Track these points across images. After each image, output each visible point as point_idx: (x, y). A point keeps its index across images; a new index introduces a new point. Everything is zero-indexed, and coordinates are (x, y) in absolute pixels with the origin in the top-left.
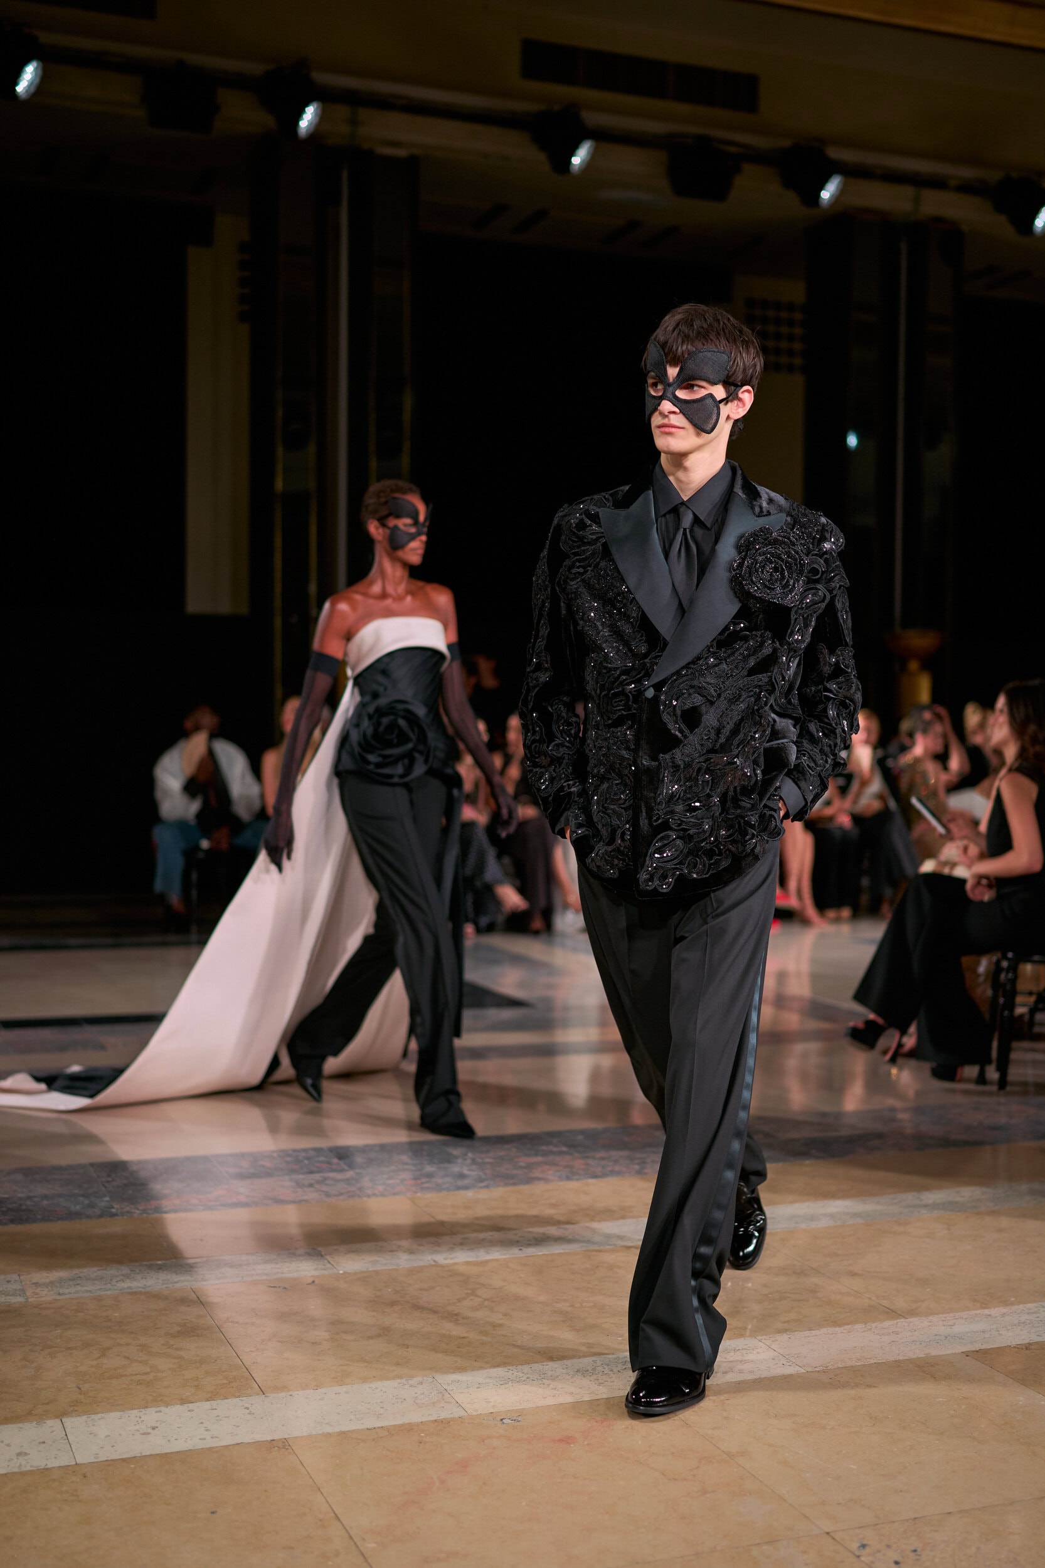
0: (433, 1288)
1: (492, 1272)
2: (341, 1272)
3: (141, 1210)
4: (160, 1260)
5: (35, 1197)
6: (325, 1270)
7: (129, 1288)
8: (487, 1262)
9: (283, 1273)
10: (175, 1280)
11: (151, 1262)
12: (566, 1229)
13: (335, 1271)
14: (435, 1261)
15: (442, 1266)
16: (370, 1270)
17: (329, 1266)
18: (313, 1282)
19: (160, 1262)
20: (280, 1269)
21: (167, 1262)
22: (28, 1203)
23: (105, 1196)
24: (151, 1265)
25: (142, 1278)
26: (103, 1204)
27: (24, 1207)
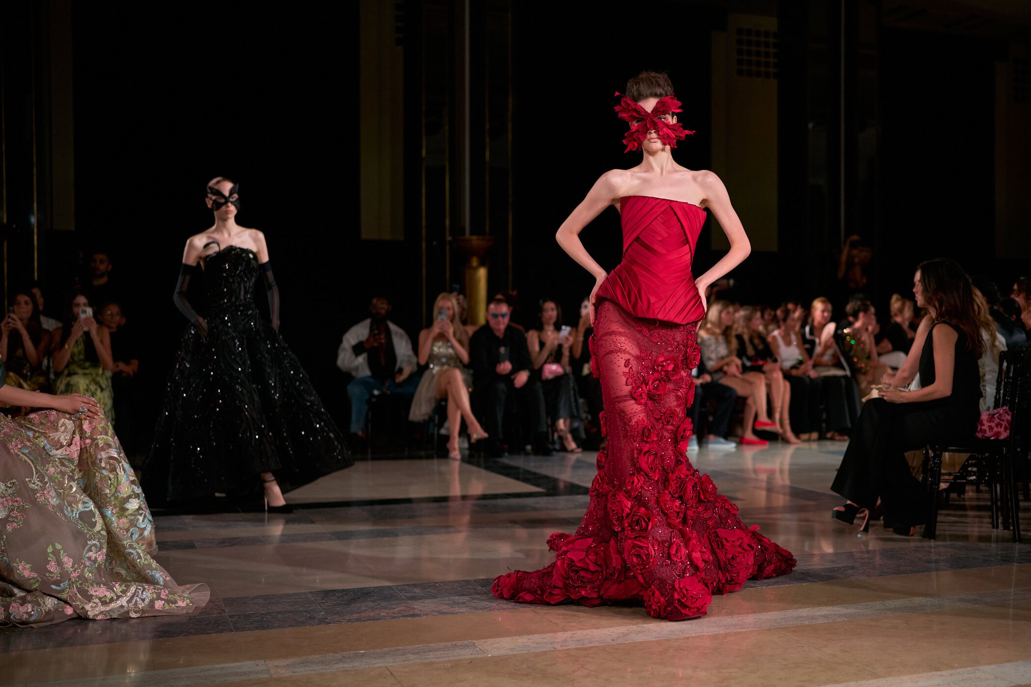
0: (555, 664)
1: (595, 654)
2: (490, 656)
3: (347, 620)
4: (363, 650)
5: (272, 613)
6: (478, 654)
7: (342, 667)
8: (590, 648)
9: (448, 657)
10: (374, 662)
11: (357, 652)
12: (643, 627)
13: (485, 655)
14: (554, 648)
15: (559, 651)
16: (509, 654)
17: (481, 652)
18: (471, 662)
19: (362, 652)
20: (447, 654)
21: (368, 651)
22: (268, 616)
23: (321, 612)
24: (357, 653)
25: (351, 662)
26: (319, 616)
27: (265, 619)
